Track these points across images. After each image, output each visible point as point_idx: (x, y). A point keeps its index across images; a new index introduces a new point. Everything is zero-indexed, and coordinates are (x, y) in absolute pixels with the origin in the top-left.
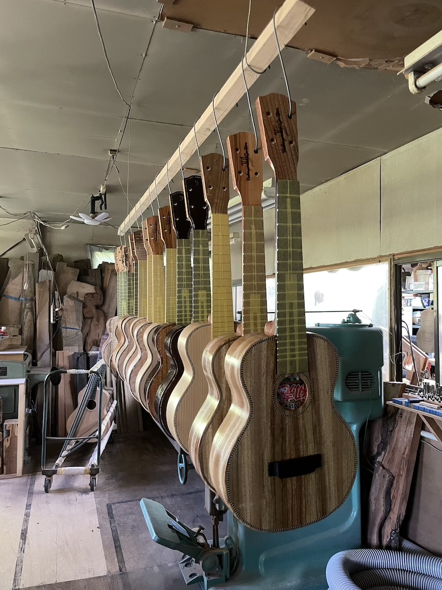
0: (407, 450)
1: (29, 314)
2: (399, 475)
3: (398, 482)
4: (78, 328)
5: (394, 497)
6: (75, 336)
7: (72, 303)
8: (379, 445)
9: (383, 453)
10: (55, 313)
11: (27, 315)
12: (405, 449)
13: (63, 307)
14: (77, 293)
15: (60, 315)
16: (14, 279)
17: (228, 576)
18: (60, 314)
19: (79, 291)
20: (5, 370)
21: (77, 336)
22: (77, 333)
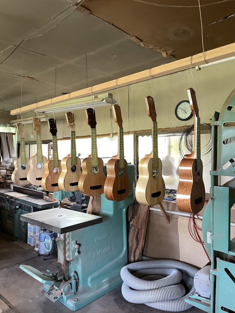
0: (145, 216)
2: (142, 228)
3: (141, 231)
5: (140, 238)
8: (131, 217)
9: (133, 220)
12: (144, 216)
17: (75, 292)
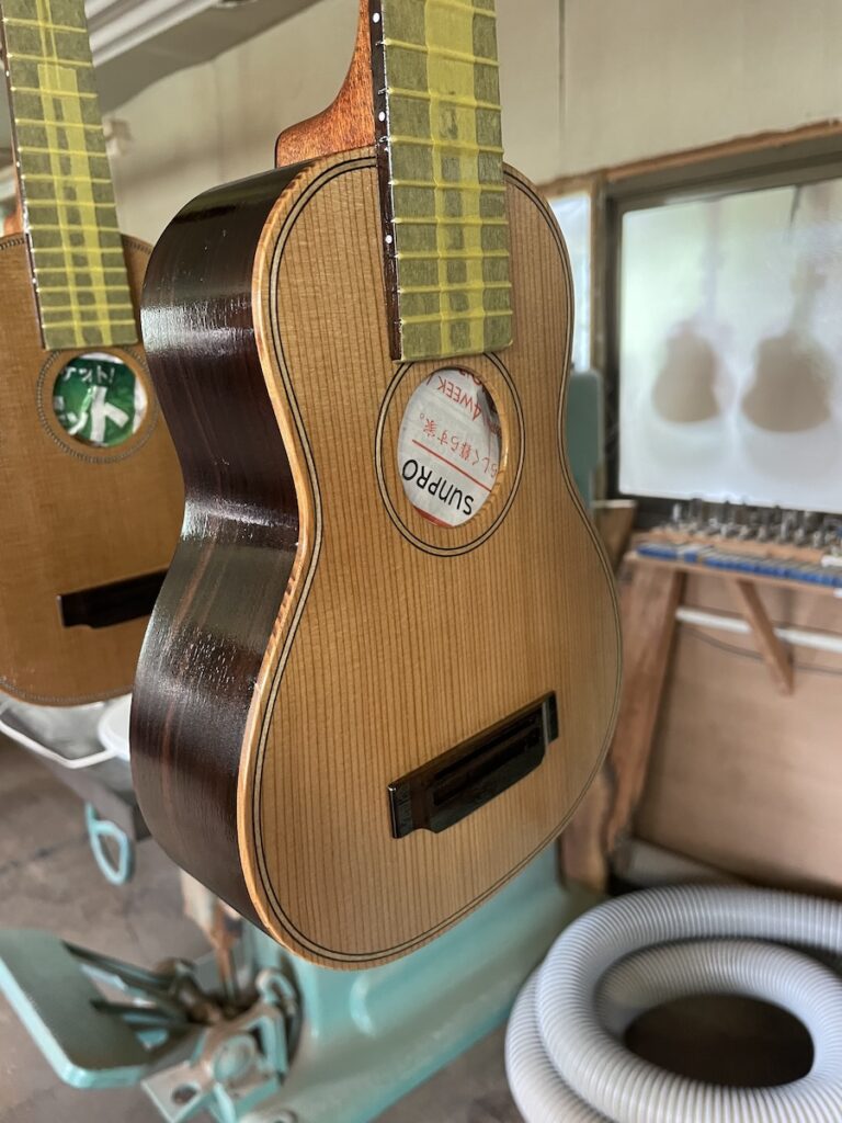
17: (283, 1067)
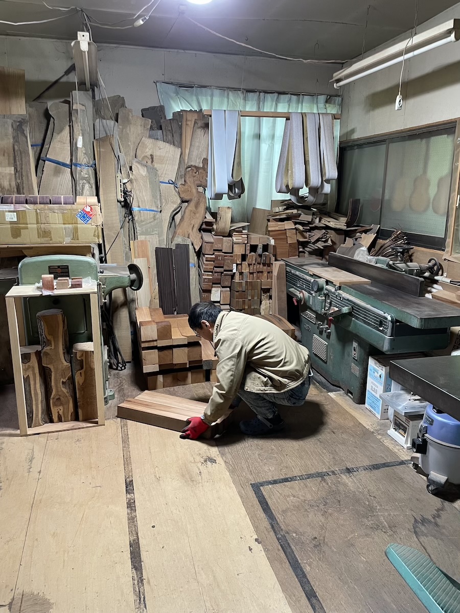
1: (87, 186)
4: (155, 209)
6: (153, 220)
7: (144, 172)
10: (122, 185)
11: (83, 188)
13: (132, 177)
14: (151, 155)
15: (129, 190)
16: (58, 134)
18: (129, 187)
19: (154, 154)
20: (66, 270)
21: (155, 220)
22: (154, 216)
